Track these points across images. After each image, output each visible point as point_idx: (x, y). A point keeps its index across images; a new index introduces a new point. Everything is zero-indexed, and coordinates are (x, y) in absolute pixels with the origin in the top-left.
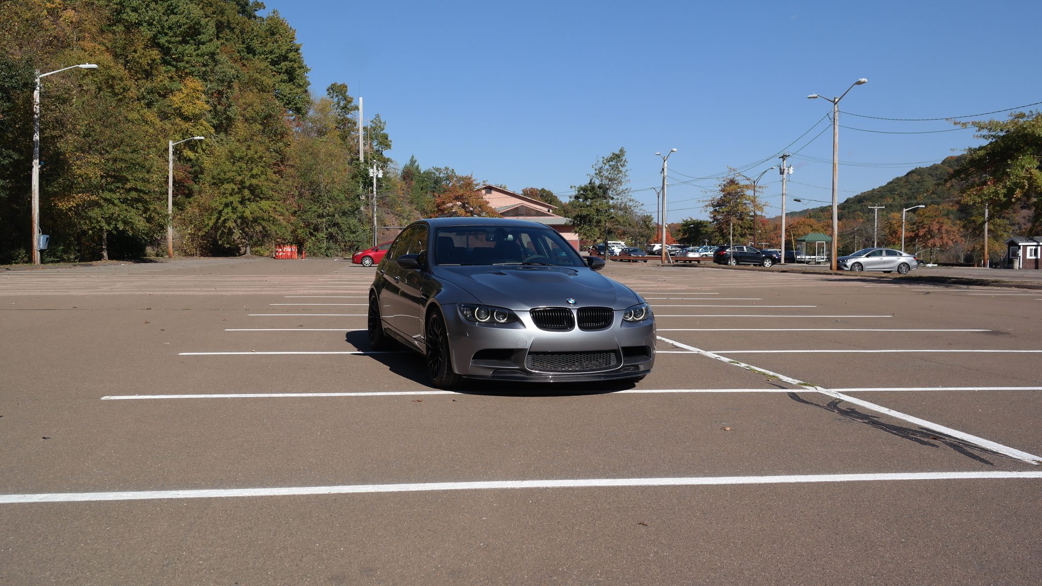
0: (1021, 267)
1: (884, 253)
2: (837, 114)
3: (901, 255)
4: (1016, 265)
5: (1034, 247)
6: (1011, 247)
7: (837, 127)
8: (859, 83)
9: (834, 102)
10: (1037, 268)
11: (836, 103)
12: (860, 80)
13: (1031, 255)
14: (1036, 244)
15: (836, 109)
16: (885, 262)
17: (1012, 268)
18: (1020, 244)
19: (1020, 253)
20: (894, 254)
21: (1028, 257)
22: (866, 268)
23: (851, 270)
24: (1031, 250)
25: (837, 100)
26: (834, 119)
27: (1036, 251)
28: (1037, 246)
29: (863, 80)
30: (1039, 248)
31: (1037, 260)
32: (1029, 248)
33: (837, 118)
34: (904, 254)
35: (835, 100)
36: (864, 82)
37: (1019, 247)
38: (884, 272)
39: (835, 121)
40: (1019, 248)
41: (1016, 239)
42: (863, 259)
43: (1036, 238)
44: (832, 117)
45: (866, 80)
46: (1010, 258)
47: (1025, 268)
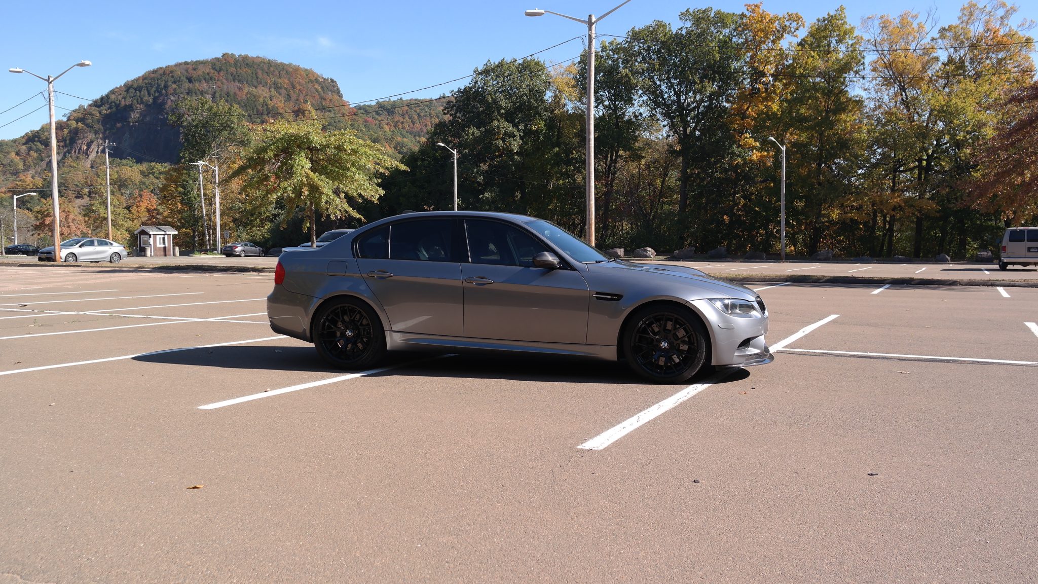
0: (153, 254)
1: (96, 243)
2: (52, 95)
3: (111, 244)
4: (148, 253)
5: (162, 236)
6: (142, 236)
7: (52, 107)
8: (82, 65)
9: (48, 80)
10: (165, 255)
11: (51, 83)
12: (83, 62)
13: (160, 244)
14: (163, 233)
15: (51, 88)
16: (98, 253)
17: (145, 255)
18: (151, 233)
19: (151, 241)
20: (106, 244)
21: (158, 245)
22: (80, 258)
23: (65, 261)
24: (160, 238)
25: (51, 79)
26: (50, 99)
27: (164, 239)
28: (165, 234)
29: (87, 62)
30: (166, 236)
31: (165, 248)
32: (158, 237)
33: (52, 98)
34: (115, 244)
35: (49, 78)
36: (88, 65)
38: (92, 262)
39: (51, 101)
40: (150, 237)
41: (146, 229)
42: (76, 250)
43: (163, 227)
44: (46, 95)
45: (91, 64)
46: (142, 246)
47: (156, 255)
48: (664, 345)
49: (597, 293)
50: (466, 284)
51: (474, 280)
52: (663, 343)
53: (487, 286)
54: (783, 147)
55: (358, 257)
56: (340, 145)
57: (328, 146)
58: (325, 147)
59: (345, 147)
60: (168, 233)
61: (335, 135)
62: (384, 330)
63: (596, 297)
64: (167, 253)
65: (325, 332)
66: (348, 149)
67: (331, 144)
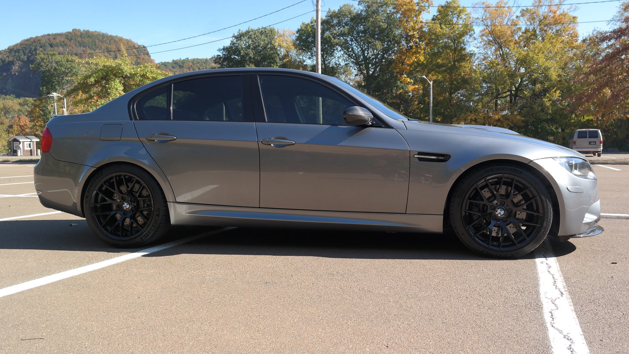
0: (22, 155)
4: (19, 153)
5: (29, 143)
6: (14, 143)
10: (31, 155)
13: (27, 147)
14: (30, 140)
17: (17, 155)
19: (21, 146)
21: (26, 148)
24: (27, 144)
28: (31, 142)
31: (31, 150)
32: (25, 143)
37: (20, 142)
41: (18, 138)
43: (29, 137)
46: (15, 149)
47: (24, 155)
48: (500, 213)
49: (419, 153)
50: (262, 146)
51: (273, 142)
52: (499, 211)
53: (287, 148)
54: (431, 82)
55: (136, 119)
56: (144, 74)
57: (135, 74)
58: (132, 76)
59: (148, 75)
60: (33, 140)
61: (140, 67)
62: (165, 202)
63: (419, 158)
64: (33, 154)
65: (98, 205)
66: (150, 76)
67: (138, 74)
